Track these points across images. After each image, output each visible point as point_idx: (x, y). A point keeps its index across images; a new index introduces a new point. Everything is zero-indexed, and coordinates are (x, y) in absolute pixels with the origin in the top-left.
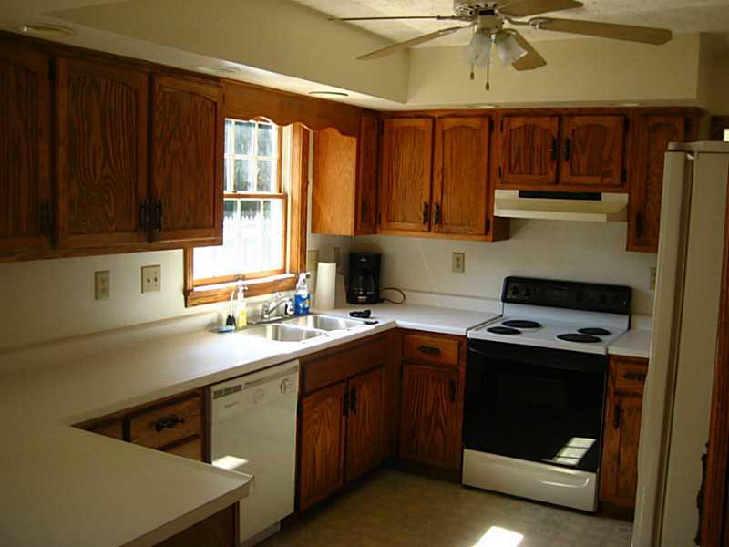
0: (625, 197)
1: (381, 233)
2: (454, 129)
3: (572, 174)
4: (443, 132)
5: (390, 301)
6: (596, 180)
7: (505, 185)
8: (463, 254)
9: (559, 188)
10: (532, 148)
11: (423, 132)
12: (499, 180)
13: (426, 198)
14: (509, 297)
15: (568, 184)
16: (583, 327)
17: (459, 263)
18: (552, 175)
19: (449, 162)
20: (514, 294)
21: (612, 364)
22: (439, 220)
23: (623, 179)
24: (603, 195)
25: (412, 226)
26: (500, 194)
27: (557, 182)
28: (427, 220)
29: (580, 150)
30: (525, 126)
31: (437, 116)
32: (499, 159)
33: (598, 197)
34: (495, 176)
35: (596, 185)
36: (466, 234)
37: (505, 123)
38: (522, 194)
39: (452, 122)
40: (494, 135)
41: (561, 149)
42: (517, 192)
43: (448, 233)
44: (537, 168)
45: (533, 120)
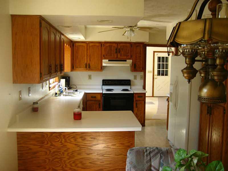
0: (132, 60)
1: (73, 71)
2: (92, 46)
3: (120, 56)
4: (90, 46)
5: (73, 88)
6: (126, 57)
7: (105, 59)
8: (91, 75)
9: (118, 59)
10: (111, 50)
11: (85, 46)
12: (103, 58)
13: (86, 62)
14: (104, 84)
15: (120, 58)
16: (123, 89)
17: (90, 77)
18: (116, 56)
19: (91, 53)
20: (105, 83)
21: (134, 95)
22: (89, 67)
23: (131, 57)
24: (127, 60)
25: (82, 69)
26: (103, 61)
27: (117, 58)
28: (86, 67)
29: (122, 50)
30: (109, 46)
31: (88, 43)
32: (103, 53)
33: (126, 61)
34: (103, 56)
35: (126, 58)
36: (96, 70)
37: (105, 45)
38: (109, 61)
39: (92, 44)
40: (102, 47)
41: (118, 51)
42: (108, 60)
43: (92, 70)
44: (112, 55)
45: (111, 44)
